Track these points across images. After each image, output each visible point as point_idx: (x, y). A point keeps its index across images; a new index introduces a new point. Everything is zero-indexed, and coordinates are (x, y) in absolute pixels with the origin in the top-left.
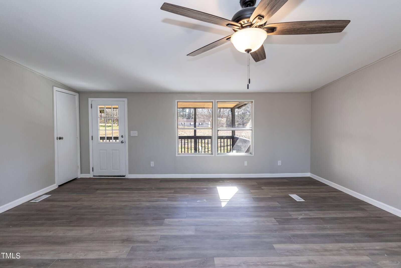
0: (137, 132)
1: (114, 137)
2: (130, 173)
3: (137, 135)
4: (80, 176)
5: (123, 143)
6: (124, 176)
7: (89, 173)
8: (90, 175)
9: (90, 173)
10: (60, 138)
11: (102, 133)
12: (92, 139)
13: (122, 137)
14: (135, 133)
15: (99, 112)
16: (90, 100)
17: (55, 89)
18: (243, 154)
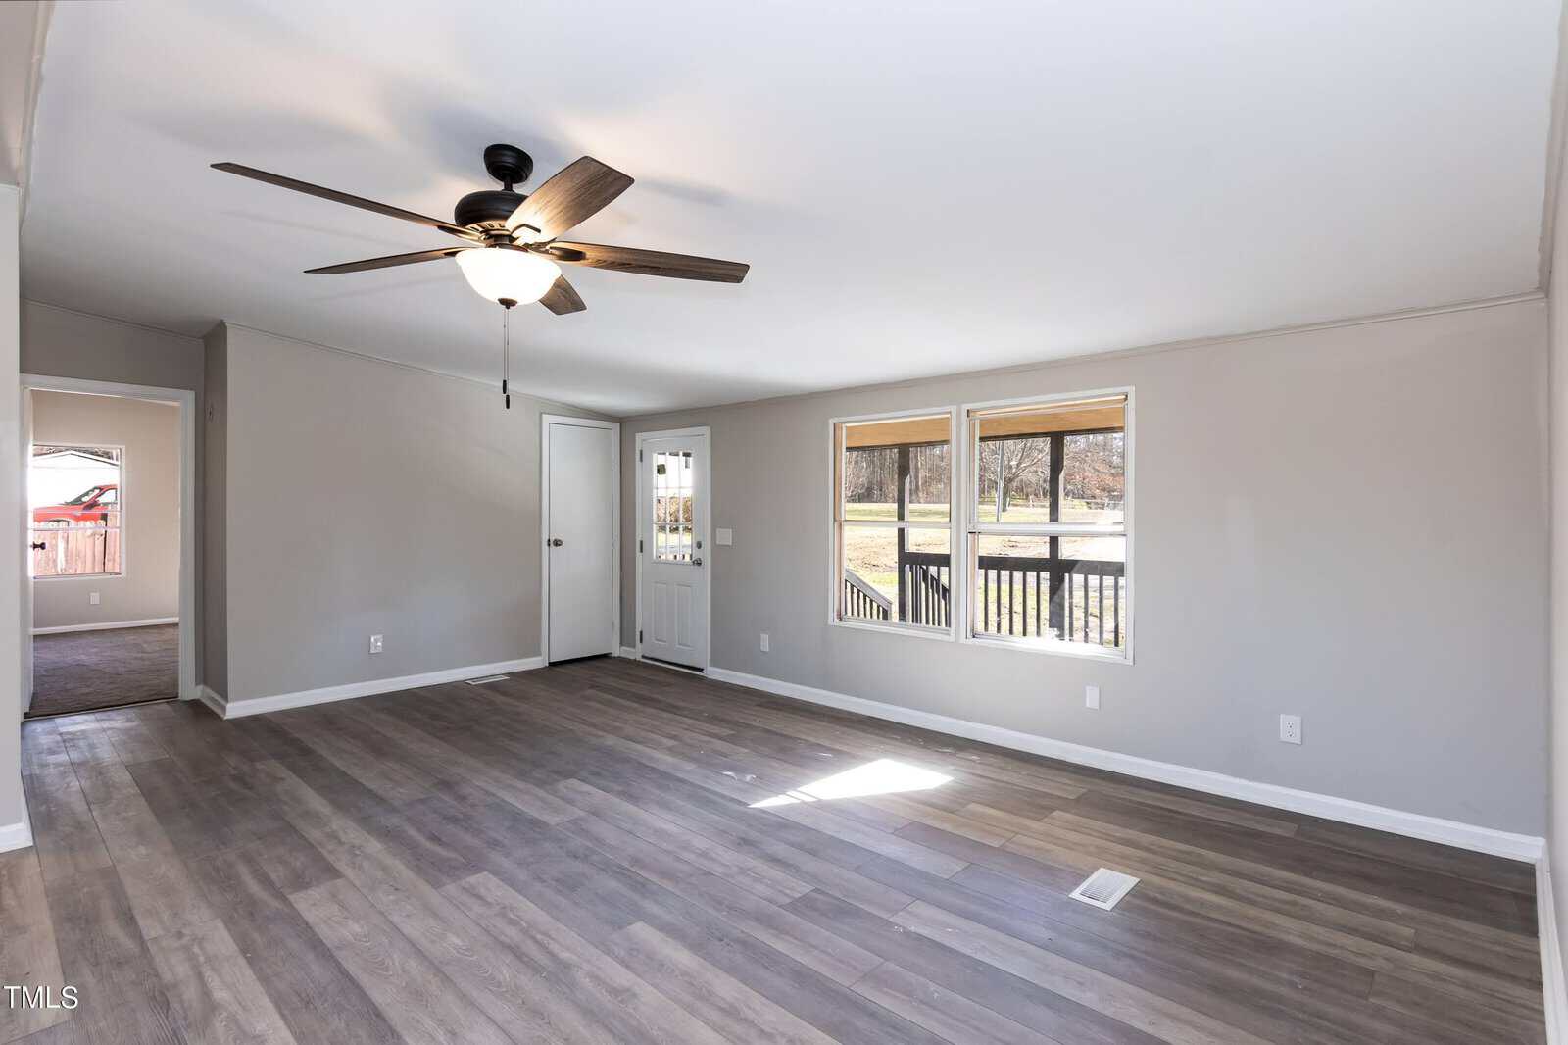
0: (732, 532)
2: (715, 663)
3: (731, 543)
4: (617, 651)
5: (700, 564)
6: (701, 670)
8: (635, 653)
9: (635, 647)
10: (557, 543)
12: (641, 551)
13: (699, 548)
14: (726, 536)
16: (639, 436)
17: (547, 419)
18: (1092, 650)
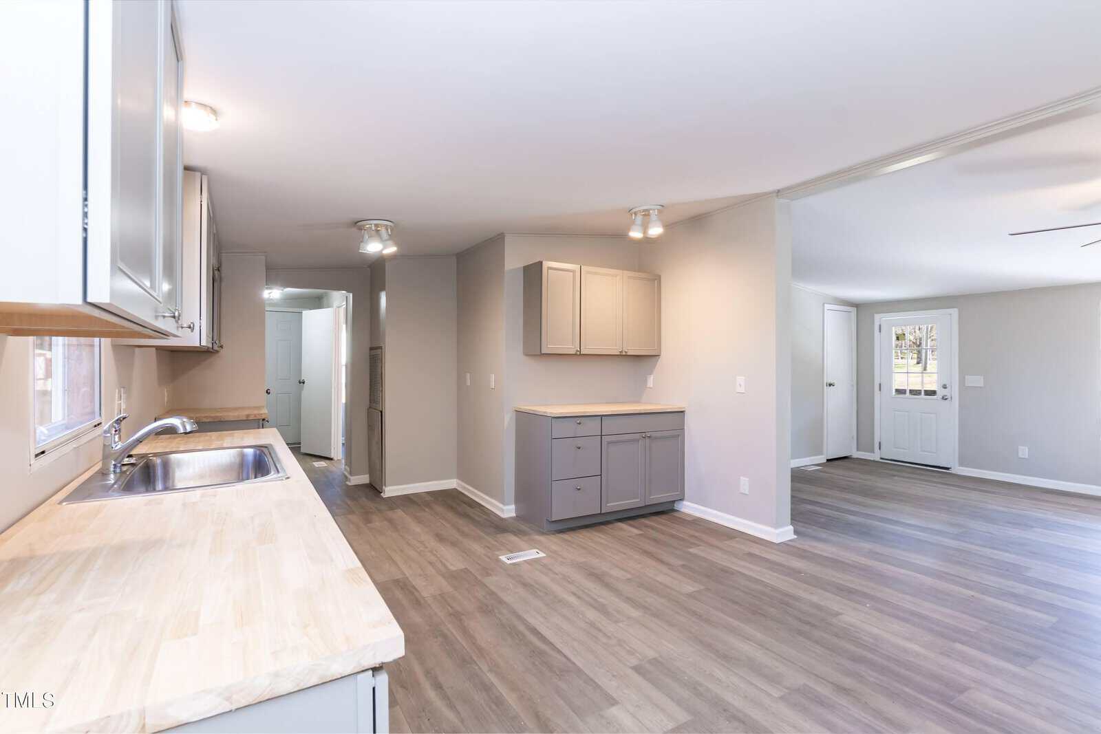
0: (982, 377)
1: (926, 391)
2: (961, 464)
3: (982, 385)
4: (856, 454)
5: (946, 399)
6: (948, 469)
7: (873, 451)
8: (875, 456)
9: (874, 453)
10: (830, 385)
11: (899, 381)
12: (880, 390)
13: (945, 387)
14: (975, 381)
15: (894, 338)
16: (877, 317)
17: (826, 307)
